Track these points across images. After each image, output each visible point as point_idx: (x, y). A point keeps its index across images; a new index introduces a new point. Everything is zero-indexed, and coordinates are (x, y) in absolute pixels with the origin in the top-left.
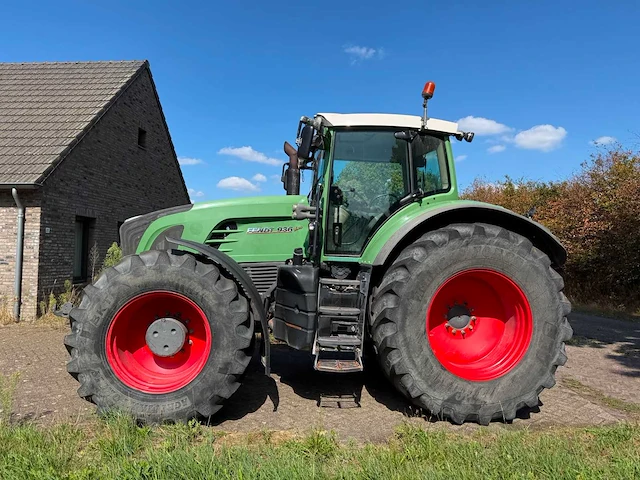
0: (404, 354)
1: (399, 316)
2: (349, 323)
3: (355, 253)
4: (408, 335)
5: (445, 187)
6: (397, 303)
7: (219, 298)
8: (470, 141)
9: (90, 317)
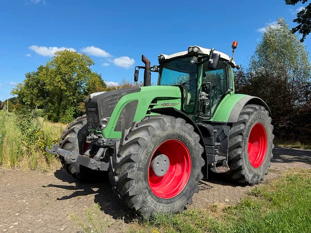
0: (244, 161)
1: (243, 145)
4: (245, 152)
5: (232, 88)
6: (243, 139)
7: (195, 141)
9: (143, 158)
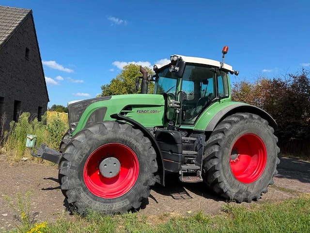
0: (222, 173)
1: (220, 155)
2: (192, 159)
3: (191, 124)
4: (224, 164)
5: (227, 95)
7: (144, 147)
8: (237, 75)
9: (76, 158)
